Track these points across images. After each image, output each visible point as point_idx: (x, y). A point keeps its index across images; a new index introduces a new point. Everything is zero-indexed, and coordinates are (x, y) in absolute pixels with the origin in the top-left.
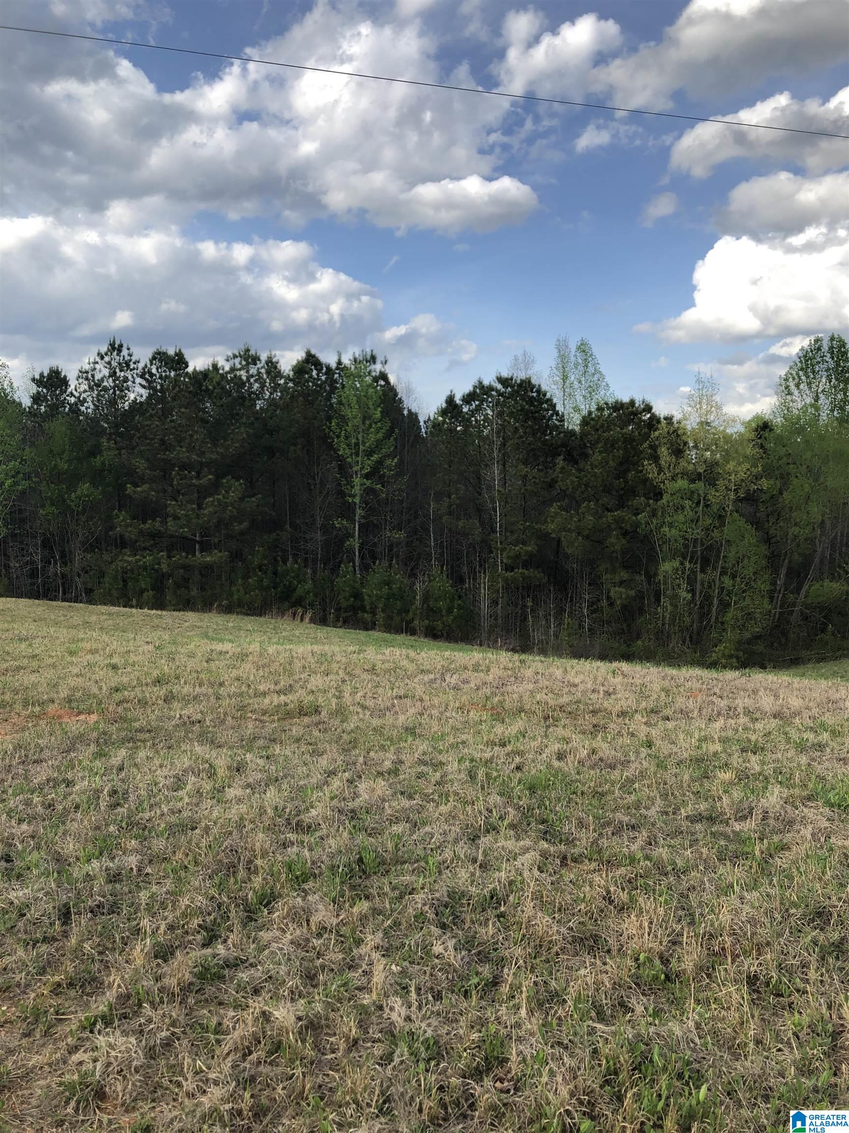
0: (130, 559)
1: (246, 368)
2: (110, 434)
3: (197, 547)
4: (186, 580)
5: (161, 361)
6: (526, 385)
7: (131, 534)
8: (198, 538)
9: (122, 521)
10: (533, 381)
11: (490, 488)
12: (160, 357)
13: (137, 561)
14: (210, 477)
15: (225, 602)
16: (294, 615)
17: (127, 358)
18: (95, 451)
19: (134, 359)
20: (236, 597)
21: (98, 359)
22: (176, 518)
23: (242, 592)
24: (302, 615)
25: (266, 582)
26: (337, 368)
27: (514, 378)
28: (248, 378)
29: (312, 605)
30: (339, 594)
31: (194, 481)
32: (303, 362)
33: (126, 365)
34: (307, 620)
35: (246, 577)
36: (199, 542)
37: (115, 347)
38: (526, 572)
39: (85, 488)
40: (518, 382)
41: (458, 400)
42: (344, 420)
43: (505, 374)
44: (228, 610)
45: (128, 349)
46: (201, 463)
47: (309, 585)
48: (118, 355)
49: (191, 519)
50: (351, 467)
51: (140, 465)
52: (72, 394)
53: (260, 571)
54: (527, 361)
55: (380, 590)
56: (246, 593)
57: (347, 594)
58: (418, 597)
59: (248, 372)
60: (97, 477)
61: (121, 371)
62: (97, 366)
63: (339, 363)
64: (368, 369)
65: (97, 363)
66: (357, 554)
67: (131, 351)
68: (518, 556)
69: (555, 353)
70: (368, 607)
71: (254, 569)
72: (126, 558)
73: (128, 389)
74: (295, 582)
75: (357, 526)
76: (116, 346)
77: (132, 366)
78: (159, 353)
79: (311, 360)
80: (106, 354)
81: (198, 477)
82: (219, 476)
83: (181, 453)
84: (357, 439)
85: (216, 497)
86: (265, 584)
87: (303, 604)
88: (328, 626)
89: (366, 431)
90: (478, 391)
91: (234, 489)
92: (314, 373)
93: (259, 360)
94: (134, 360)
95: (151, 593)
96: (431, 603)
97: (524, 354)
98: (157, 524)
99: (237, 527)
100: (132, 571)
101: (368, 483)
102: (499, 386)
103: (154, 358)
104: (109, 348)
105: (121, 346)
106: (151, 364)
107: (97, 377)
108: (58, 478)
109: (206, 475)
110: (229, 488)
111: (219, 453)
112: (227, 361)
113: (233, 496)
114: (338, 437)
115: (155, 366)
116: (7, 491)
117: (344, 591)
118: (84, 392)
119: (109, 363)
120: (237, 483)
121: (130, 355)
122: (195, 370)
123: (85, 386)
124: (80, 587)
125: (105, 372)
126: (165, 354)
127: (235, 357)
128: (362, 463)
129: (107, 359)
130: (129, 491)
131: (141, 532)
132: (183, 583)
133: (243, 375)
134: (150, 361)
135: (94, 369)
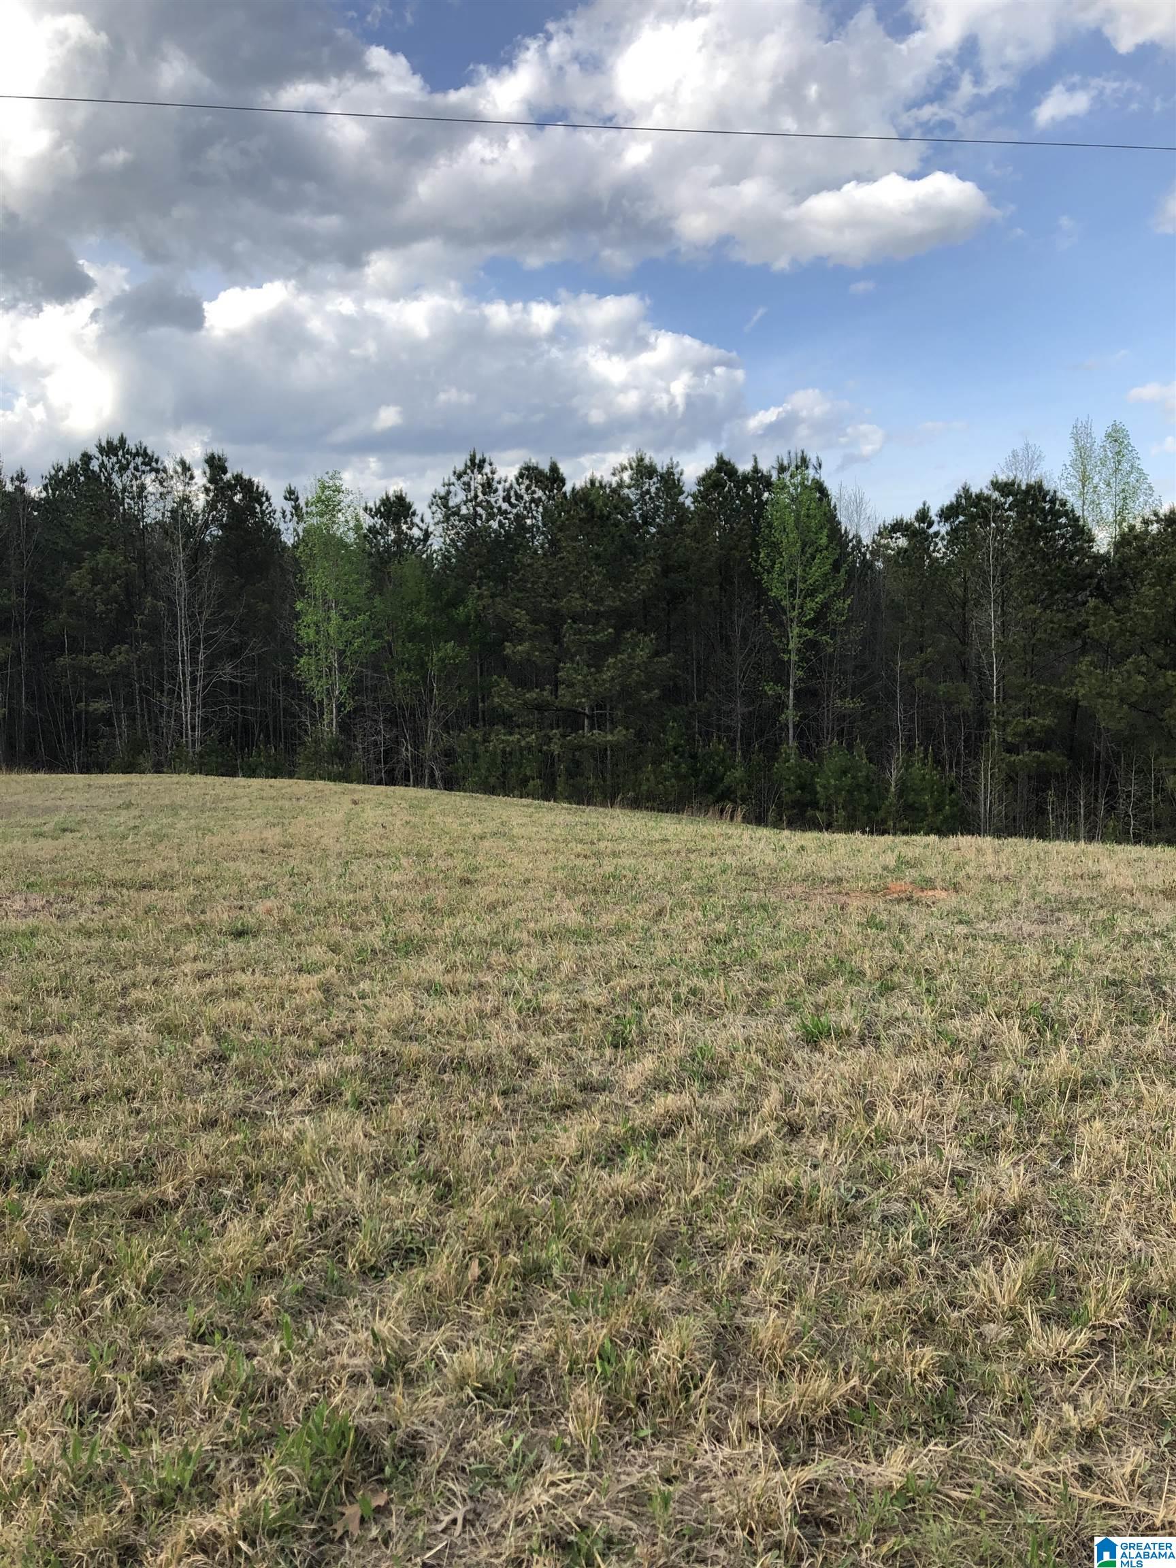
0: (508, 738)
1: (637, 483)
2: (481, 578)
3: (586, 722)
4: (579, 765)
5: (529, 478)
6: (1036, 492)
7: (511, 705)
8: (587, 712)
9: (503, 689)
10: (1046, 486)
11: (985, 639)
12: (530, 473)
13: (518, 741)
14: (610, 630)
15: (630, 794)
16: (722, 811)
17: (490, 476)
18: (457, 600)
19: (497, 477)
20: (644, 788)
21: (453, 479)
22: (571, 685)
23: (653, 781)
24: (733, 811)
25: (684, 768)
26: (753, 478)
27: (1017, 481)
28: (640, 497)
29: (744, 800)
30: (780, 784)
31: (589, 637)
32: (714, 471)
33: (489, 486)
34: (740, 819)
35: (657, 762)
36: (588, 717)
38: (1042, 755)
40: (1024, 487)
41: (933, 514)
42: (775, 546)
43: (1002, 478)
44: (635, 804)
45: (491, 465)
46: (598, 613)
47: (738, 773)
48: (479, 472)
49: (589, 686)
50: (785, 613)
51: (521, 617)
52: (417, 526)
53: (676, 753)
54: (1030, 457)
55: (839, 779)
56: (658, 783)
57: (792, 785)
58: (893, 789)
59: (640, 488)
60: (460, 632)
61: (483, 494)
62: (453, 488)
63: (756, 470)
64: (797, 477)
65: (454, 484)
66: (791, 731)
67: (495, 467)
68: (1029, 732)
69: (1070, 445)
70: (822, 802)
71: (668, 751)
72: (502, 737)
74: (721, 769)
75: (791, 693)
76: (477, 461)
77: (495, 485)
78: (528, 468)
79: (724, 467)
80: (465, 473)
81: (594, 632)
82: (619, 630)
83: (574, 601)
84: (795, 574)
85: (619, 657)
86: (683, 771)
87: (733, 796)
88: (766, 826)
89: (807, 565)
90: (963, 501)
91: (641, 648)
92: (729, 484)
93: (656, 471)
94: (497, 479)
95: (538, 782)
96: (911, 798)
97: (1027, 447)
98: (545, 693)
99: (645, 696)
100: (511, 753)
101: (810, 633)
102: (996, 495)
103: (521, 475)
104: (469, 463)
105: (483, 461)
106: (519, 484)
107: (452, 503)
108: (414, 635)
109: (604, 630)
110: (635, 646)
111: (621, 599)
112: (614, 474)
113: (642, 654)
114: (769, 572)
115: (523, 487)
116: (355, 653)
117: (788, 780)
118: (437, 524)
119: (468, 484)
120: (647, 639)
121: (493, 473)
122: (574, 489)
123: (439, 516)
124: (437, 773)
125: (461, 496)
126: (536, 468)
127: (624, 469)
128: (801, 608)
129: (465, 478)
130: (508, 651)
131: (525, 703)
132: (575, 769)
133: (632, 494)
134: (517, 480)
135: (449, 493)
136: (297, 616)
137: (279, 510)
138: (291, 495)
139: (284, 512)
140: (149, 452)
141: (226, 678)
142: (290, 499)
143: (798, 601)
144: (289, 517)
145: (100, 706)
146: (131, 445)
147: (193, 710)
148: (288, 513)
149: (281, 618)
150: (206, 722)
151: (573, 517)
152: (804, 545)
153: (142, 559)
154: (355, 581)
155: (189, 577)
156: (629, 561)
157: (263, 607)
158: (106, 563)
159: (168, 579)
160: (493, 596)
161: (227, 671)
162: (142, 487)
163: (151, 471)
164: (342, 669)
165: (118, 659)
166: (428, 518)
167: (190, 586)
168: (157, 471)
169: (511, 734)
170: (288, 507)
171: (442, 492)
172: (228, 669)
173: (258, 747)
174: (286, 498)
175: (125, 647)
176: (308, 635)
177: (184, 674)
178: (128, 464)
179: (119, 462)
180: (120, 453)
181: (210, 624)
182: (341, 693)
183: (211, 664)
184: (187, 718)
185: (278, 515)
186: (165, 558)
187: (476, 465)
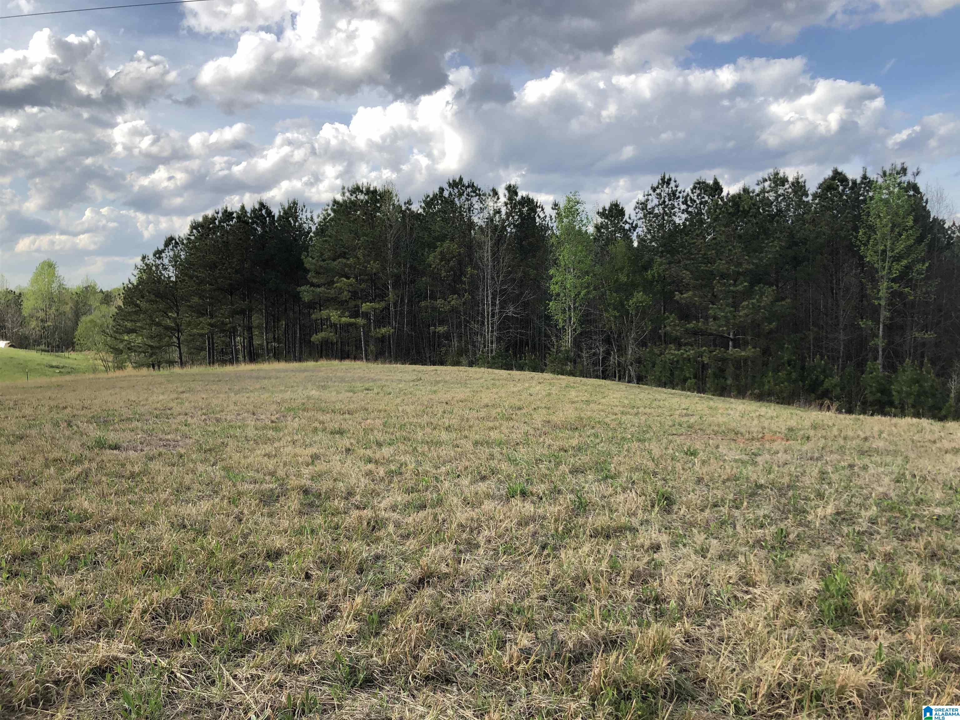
0: (676, 352)
1: (774, 189)
2: (662, 252)
3: (731, 343)
4: (722, 371)
5: (700, 189)
7: (678, 331)
8: (731, 336)
9: (672, 322)
12: (700, 186)
13: (682, 354)
14: (746, 284)
15: (757, 391)
16: (821, 405)
17: (674, 189)
18: (648, 266)
20: (767, 387)
21: (651, 192)
22: (715, 318)
23: (772, 383)
24: (829, 406)
26: (862, 183)
28: (777, 198)
29: (838, 398)
30: (865, 389)
31: (731, 288)
32: (829, 179)
33: (673, 195)
34: (834, 410)
35: (776, 370)
36: (732, 340)
39: (639, 296)
42: (872, 228)
44: (760, 397)
45: (675, 181)
46: (739, 273)
47: (834, 380)
48: (667, 187)
49: (729, 320)
50: (877, 272)
51: (687, 276)
52: (626, 222)
53: (789, 365)
55: (910, 387)
56: (776, 385)
57: (874, 390)
58: (952, 396)
59: (776, 192)
60: (648, 286)
61: (670, 200)
62: (650, 197)
63: (865, 177)
64: (898, 181)
65: (651, 195)
66: (880, 353)
67: (677, 183)
71: (783, 364)
72: (673, 352)
73: (674, 215)
74: (822, 377)
75: (881, 327)
76: (666, 180)
77: (678, 194)
78: (699, 183)
79: (837, 177)
80: (658, 187)
81: (735, 285)
82: (752, 285)
83: (721, 265)
84: (885, 246)
85: (751, 301)
86: (794, 377)
87: (830, 395)
89: (895, 240)
91: (766, 295)
92: (841, 188)
93: (787, 181)
94: (679, 190)
95: (693, 381)
98: (700, 324)
99: (767, 327)
100: (678, 362)
101: (896, 286)
103: (695, 188)
104: (660, 182)
105: (670, 180)
106: (693, 193)
107: (650, 206)
108: (619, 288)
109: (742, 283)
110: (762, 294)
111: (753, 264)
112: (758, 184)
113: (766, 300)
114: (865, 245)
115: (695, 194)
116: (583, 298)
117: (871, 386)
118: (640, 219)
119: (660, 194)
120: (770, 290)
121: (677, 186)
122: (728, 194)
123: (641, 215)
124: (633, 373)
125: (656, 202)
126: (704, 183)
127: (765, 180)
128: (890, 268)
129: (658, 191)
130: (677, 298)
131: (687, 330)
132: (721, 373)
133: (771, 196)
134: (692, 190)
135: (647, 200)
136: (551, 277)
137: (549, 216)
138: (555, 206)
139: (551, 216)
140: (475, 185)
141: (510, 314)
142: (555, 209)
143: (887, 265)
144: (554, 219)
145: (441, 329)
146: (466, 182)
147: (492, 332)
148: (553, 217)
149: (543, 278)
150: (499, 339)
151: (723, 212)
152: (894, 226)
153: (468, 246)
154: (585, 256)
155: (493, 256)
156: (762, 239)
157: (532, 272)
158: (448, 248)
159: (481, 258)
160: (670, 263)
161: (510, 310)
162: (471, 205)
163: (476, 196)
164: (575, 309)
165: (452, 303)
166: (633, 217)
167: (493, 261)
168: (479, 195)
169: (679, 350)
170: (554, 213)
171: (643, 199)
172: (512, 309)
173: (525, 354)
174: (553, 208)
175: (455, 296)
176: (554, 289)
177: (488, 312)
178: (463, 192)
179: (459, 191)
180: (459, 186)
181: (503, 283)
182: (574, 323)
183: (503, 307)
184: (488, 337)
185: (548, 219)
186: (480, 246)
187: (666, 182)
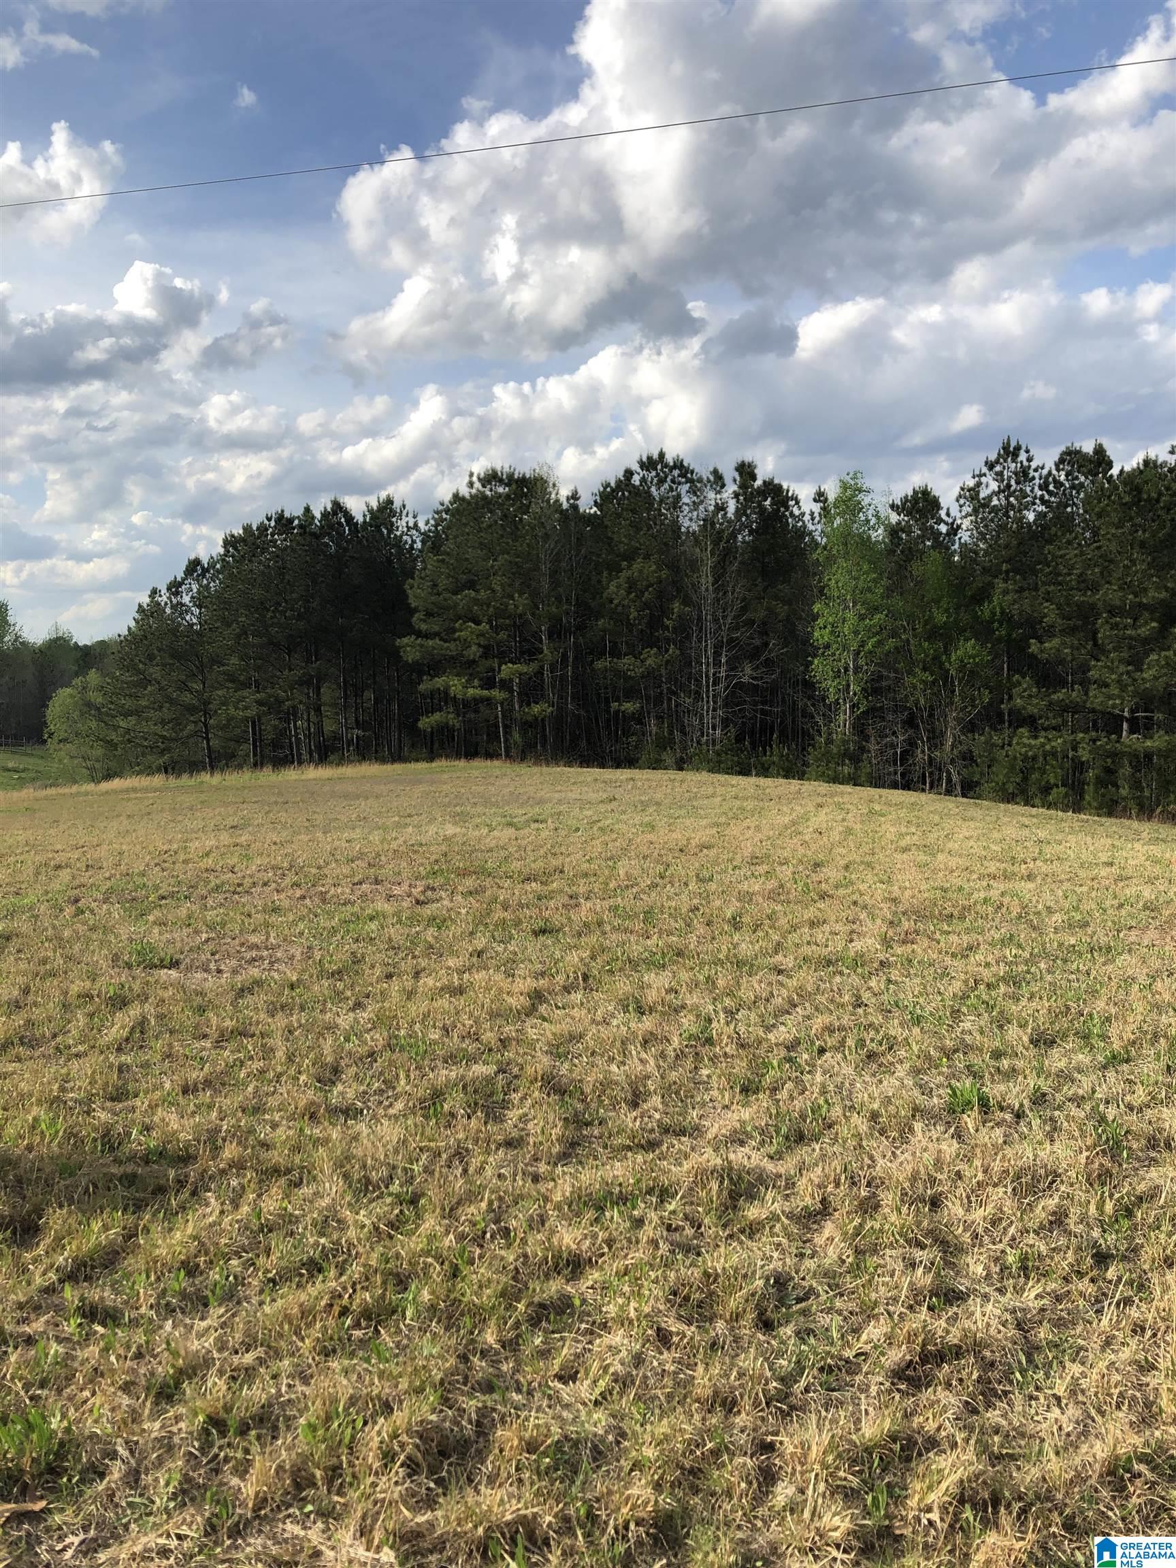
0: (1032, 742)
2: (1007, 572)
3: (1125, 726)
4: (1112, 773)
5: (1070, 463)
7: (1035, 707)
8: (1126, 714)
9: (1025, 689)
12: (1071, 458)
13: (1043, 745)
14: (1153, 624)
17: (1025, 463)
18: (982, 595)
19: (1034, 465)
21: (985, 470)
22: (1101, 684)
31: (1128, 632)
33: (1024, 475)
36: (1127, 720)
37: (1010, 451)
39: (968, 647)
45: (1027, 451)
46: (1141, 607)
48: (1013, 461)
49: (1125, 686)
51: (1050, 612)
52: (942, 521)
60: (983, 631)
61: (1018, 483)
62: (983, 479)
65: (985, 475)
67: (1031, 453)
72: (1025, 741)
73: (1026, 508)
76: (1011, 449)
77: (1032, 473)
78: (1069, 453)
80: (997, 462)
81: (1134, 626)
82: (1166, 624)
83: (1110, 593)
85: (1163, 654)
95: (1062, 790)
98: (1074, 694)
100: (1035, 758)
103: (1061, 461)
104: (1002, 452)
105: (1018, 448)
106: (1058, 470)
107: (983, 494)
108: (933, 634)
109: (1147, 623)
111: (1167, 590)
115: (1063, 473)
116: (871, 652)
118: (966, 516)
119: (1000, 474)
121: (1030, 460)
122: (1122, 471)
123: (968, 509)
124: (955, 778)
125: (994, 486)
126: (1079, 452)
129: (998, 468)
130: (1033, 649)
131: (1050, 704)
132: (1109, 777)
134: (1057, 465)
135: (979, 484)
136: (815, 617)
137: (808, 512)
138: (820, 497)
139: (812, 514)
140: (685, 464)
141: (745, 680)
142: (820, 501)
144: (817, 519)
145: (629, 707)
146: (670, 459)
147: (714, 710)
148: (816, 515)
149: (800, 618)
150: (726, 722)
153: (674, 567)
154: (874, 580)
155: (715, 582)
157: (783, 609)
158: (641, 571)
159: (696, 587)
160: (1020, 590)
161: (747, 673)
162: (679, 496)
163: (686, 482)
164: (857, 669)
165: (648, 663)
166: (954, 513)
167: (716, 590)
168: (691, 481)
169: (1036, 737)
170: (817, 508)
171: (971, 483)
172: (748, 670)
173: (771, 746)
174: (815, 500)
175: (653, 651)
176: (820, 635)
177: (707, 676)
178: (666, 477)
179: (658, 475)
180: (659, 467)
181: (733, 627)
182: (855, 694)
183: (733, 666)
184: (708, 720)
185: (807, 518)
186: (694, 565)
